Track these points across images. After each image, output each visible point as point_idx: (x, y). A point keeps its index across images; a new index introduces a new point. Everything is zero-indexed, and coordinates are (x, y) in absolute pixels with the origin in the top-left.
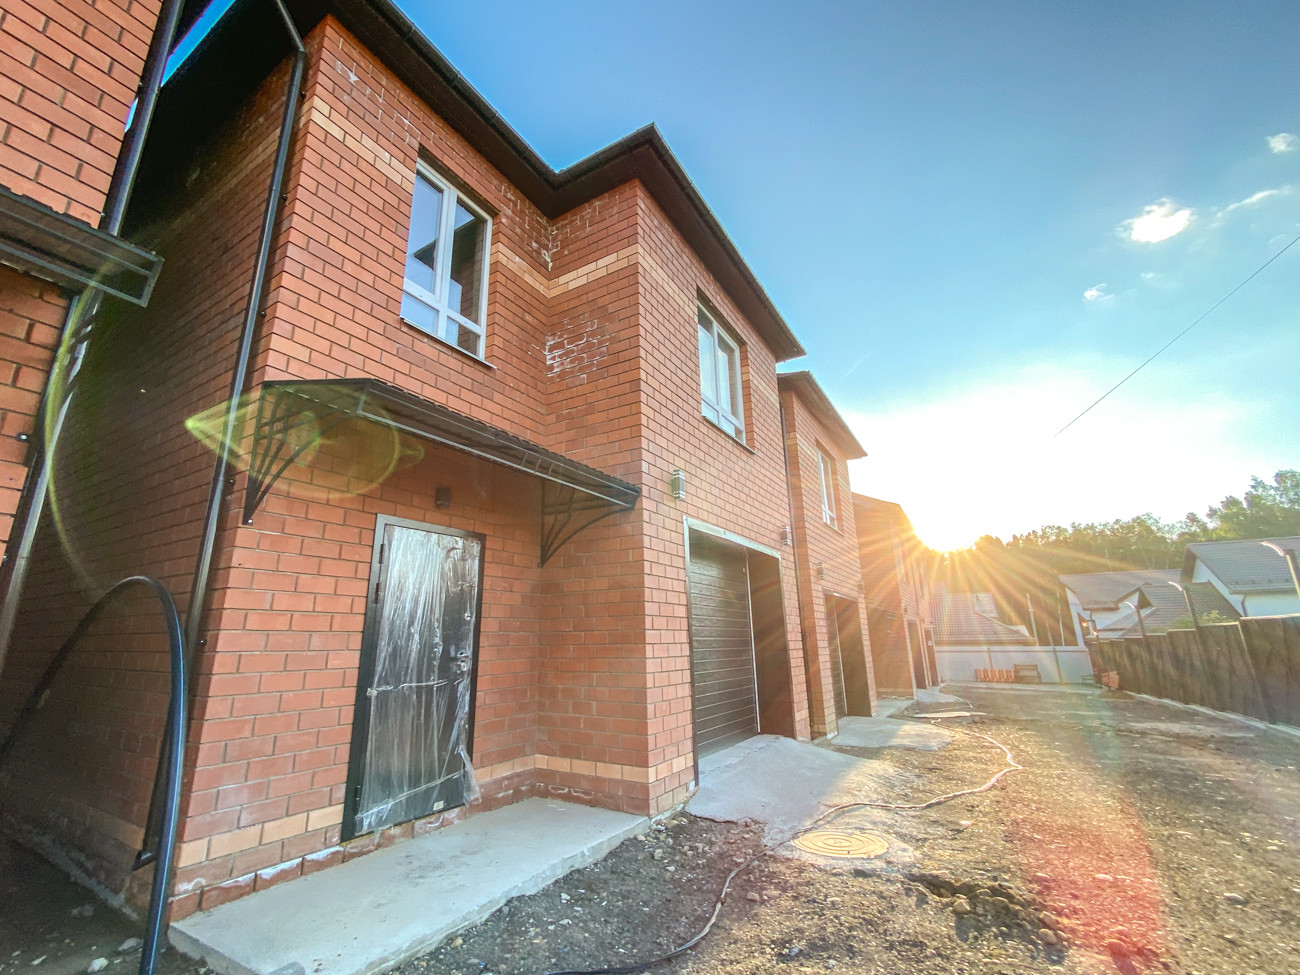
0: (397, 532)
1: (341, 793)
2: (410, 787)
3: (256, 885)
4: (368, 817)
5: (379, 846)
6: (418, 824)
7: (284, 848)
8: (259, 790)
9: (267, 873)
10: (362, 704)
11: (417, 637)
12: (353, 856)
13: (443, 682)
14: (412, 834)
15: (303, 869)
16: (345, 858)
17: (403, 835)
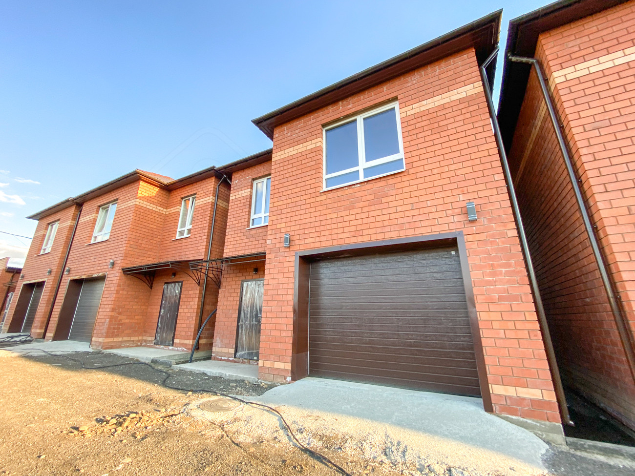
0: (245, 284)
1: (234, 347)
2: (248, 350)
3: (221, 360)
4: (238, 354)
5: (242, 363)
6: (251, 361)
7: (225, 354)
8: (222, 341)
9: (223, 358)
10: (238, 326)
11: (249, 310)
12: (237, 362)
13: (257, 323)
14: (249, 363)
15: (228, 360)
16: (235, 362)
17: (248, 362)
